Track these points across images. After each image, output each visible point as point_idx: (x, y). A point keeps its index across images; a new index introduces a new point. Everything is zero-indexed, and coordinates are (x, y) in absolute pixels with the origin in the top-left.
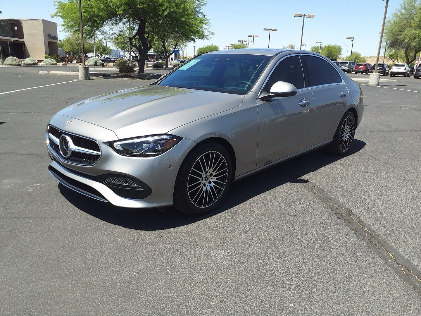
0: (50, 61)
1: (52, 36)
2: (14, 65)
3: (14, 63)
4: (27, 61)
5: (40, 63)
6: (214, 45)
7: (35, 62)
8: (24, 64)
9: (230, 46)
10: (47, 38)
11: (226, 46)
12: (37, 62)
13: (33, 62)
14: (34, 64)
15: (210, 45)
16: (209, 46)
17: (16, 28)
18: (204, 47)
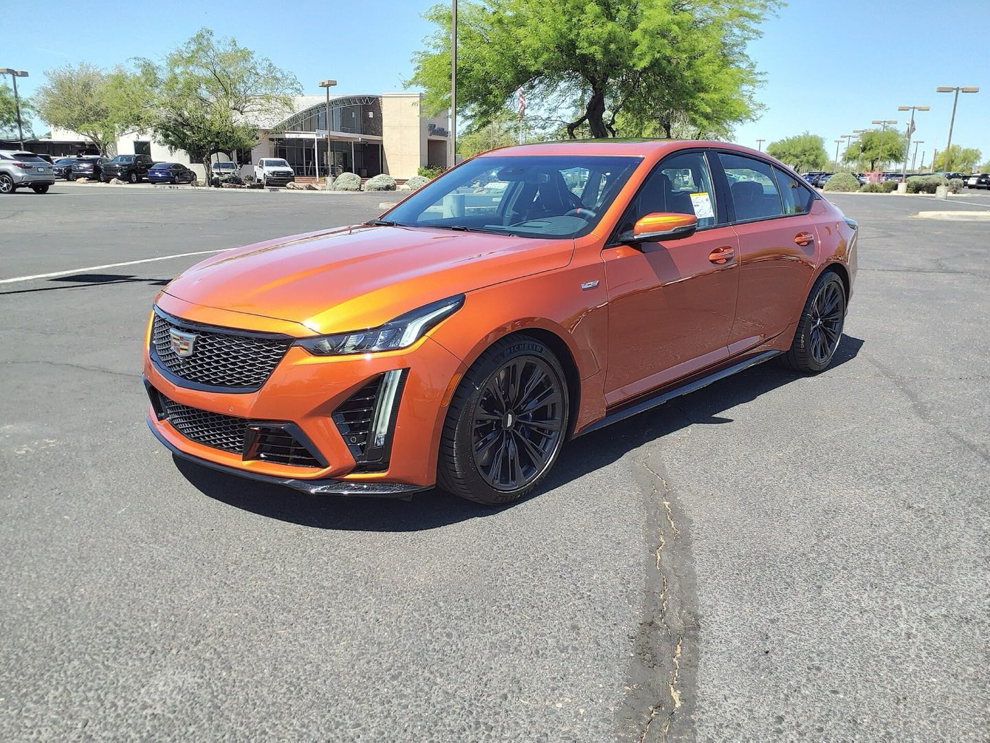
0: (420, 182)
1: (436, 128)
2: (351, 190)
3: (350, 187)
4: (376, 181)
5: (401, 186)
6: (810, 134)
7: (391, 184)
8: (370, 188)
9: (853, 137)
10: (428, 133)
11: (842, 137)
12: (395, 184)
13: (385, 184)
14: (388, 188)
15: (802, 135)
16: (799, 136)
17: (371, 115)
18: (785, 139)
